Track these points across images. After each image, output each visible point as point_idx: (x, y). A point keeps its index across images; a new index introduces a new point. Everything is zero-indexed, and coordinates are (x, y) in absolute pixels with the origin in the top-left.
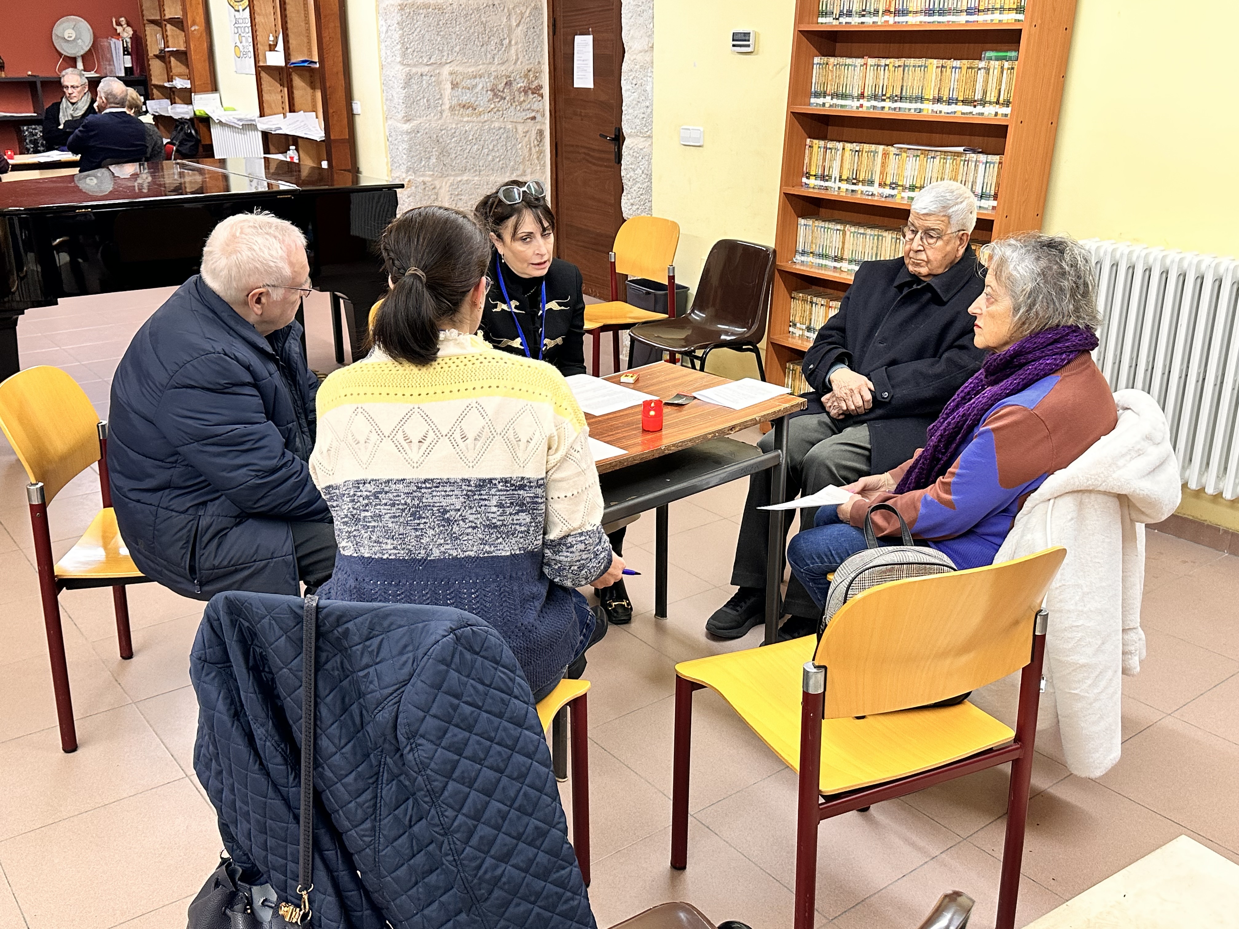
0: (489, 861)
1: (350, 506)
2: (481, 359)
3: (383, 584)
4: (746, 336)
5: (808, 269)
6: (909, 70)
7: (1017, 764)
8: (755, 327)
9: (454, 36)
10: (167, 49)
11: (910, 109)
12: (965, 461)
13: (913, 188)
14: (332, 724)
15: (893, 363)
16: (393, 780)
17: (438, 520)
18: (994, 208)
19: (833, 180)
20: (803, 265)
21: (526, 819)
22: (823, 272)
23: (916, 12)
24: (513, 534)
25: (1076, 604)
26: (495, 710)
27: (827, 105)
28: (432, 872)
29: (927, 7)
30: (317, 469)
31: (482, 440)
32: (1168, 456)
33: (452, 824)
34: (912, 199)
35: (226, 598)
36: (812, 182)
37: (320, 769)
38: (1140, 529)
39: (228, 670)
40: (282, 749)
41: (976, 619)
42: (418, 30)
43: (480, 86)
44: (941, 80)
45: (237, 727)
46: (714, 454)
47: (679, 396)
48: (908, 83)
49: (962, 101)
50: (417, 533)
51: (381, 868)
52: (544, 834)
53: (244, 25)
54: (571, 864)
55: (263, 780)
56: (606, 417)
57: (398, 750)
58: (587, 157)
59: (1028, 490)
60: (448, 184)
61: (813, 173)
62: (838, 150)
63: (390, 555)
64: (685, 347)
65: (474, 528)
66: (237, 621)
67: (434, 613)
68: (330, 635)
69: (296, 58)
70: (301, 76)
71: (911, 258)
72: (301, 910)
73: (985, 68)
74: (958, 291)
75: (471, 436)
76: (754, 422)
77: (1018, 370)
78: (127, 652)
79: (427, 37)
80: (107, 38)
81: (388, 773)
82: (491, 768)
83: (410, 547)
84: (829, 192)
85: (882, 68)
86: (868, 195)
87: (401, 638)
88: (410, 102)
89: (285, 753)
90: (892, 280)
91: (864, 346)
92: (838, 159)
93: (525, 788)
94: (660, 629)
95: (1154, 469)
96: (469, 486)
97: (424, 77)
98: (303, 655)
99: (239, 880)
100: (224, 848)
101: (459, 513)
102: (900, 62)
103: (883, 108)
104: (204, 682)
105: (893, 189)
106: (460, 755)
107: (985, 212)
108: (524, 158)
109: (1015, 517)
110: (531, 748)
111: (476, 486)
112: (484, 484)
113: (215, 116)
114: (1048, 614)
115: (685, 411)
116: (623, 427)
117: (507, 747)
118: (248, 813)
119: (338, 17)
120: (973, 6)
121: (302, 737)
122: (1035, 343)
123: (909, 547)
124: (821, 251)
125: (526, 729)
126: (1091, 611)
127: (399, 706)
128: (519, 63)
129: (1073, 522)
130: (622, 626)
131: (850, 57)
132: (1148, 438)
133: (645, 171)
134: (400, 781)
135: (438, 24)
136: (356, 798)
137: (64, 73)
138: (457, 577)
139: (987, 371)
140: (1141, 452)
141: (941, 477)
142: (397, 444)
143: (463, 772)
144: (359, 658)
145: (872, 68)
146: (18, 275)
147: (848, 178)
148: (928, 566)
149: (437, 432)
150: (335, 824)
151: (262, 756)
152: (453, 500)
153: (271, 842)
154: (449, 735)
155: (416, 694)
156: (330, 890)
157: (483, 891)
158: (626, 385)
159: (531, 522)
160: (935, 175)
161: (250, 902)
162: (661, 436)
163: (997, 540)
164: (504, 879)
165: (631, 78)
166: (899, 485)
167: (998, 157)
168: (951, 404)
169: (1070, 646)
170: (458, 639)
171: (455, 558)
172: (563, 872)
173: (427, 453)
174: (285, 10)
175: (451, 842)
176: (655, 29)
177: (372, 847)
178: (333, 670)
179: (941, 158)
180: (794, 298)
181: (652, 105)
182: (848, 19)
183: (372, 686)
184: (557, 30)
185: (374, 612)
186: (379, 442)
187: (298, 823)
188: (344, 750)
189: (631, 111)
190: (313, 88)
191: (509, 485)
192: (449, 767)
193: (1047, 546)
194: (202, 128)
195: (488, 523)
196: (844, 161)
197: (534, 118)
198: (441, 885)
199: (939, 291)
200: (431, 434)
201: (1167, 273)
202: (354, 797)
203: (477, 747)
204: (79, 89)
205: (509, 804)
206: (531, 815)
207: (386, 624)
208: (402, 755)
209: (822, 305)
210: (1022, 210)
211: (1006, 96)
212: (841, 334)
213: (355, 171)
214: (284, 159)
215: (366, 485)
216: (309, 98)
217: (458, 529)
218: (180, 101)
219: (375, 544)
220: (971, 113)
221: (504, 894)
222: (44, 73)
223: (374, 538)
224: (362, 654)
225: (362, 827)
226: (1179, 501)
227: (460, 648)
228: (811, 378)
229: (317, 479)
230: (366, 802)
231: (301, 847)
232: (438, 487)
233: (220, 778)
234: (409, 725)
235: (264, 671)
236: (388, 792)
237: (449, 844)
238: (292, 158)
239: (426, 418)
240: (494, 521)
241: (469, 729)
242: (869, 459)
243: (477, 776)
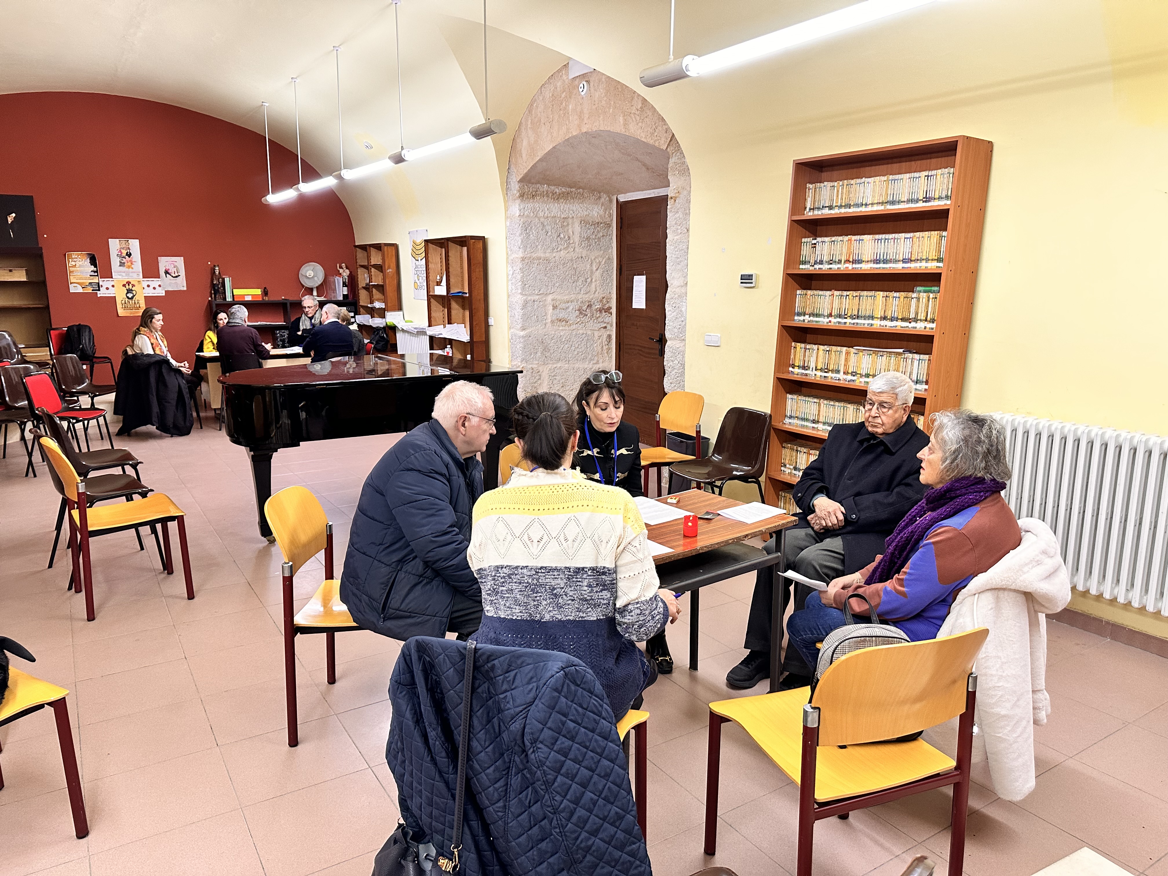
0: (584, 835)
1: (492, 583)
2: (578, 486)
3: (512, 636)
4: (751, 472)
5: (794, 428)
6: (863, 299)
7: (958, 788)
8: (757, 467)
9: (555, 277)
10: (371, 284)
11: (864, 324)
12: (914, 564)
13: (867, 376)
14: (481, 731)
15: (858, 494)
16: (519, 773)
17: (549, 595)
18: (926, 390)
19: (811, 369)
20: (791, 425)
21: (609, 806)
22: (805, 430)
23: (868, 261)
24: (599, 606)
25: (997, 670)
26: (590, 727)
27: (806, 321)
28: (543, 840)
29: (875, 258)
30: (473, 557)
31: (578, 541)
32: (1060, 566)
33: (560, 806)
34: (868, 382)
35: (417, 640)
36: (796, 370)
37: (471, 762)
38: (1042, 617)
39: (413, 690)
40: (446, 747)
41: (925, 679)
42: (533, 273)
43: (571, 308)
44: (885, 305)
45: (418, 730)
46: (733, 554)
47: (708, 513)
48: (863, 307)
49: (901, 319)
50: (535, 603)
51: (509, 835)
52: (621, 818)
53: (421, 269)
54: (640, 841)
55: (433, 768)
56: (658, 526)
57: (524, 751)
58: (641, 352)
59: (959, 587)
60: (548, 370)
61: (797, 364)
62: (814, 350)
63: (518, 617)
64: (709, 479)
65: (573, 600)
66: (422, 656)
67: (551, 656)
68: (482, 668)
69: (454, 290)
70: (457, 302)
71: (870, 422)
72: (452, 863)
73: (916, 298)
74: (904, 445)
75: (570, 539)
76: (761, 533)
77: (949, 502)
78: (332, 679)
79: (538, 277)
80: (333, 276)
81: (516, 768)
82: (586, 768)
83: (531, 612)
84: (808, 378)
85: (845, 297)
86: (836, 380)
87: (529, 672)
88: (526, 318)
89: (448, 750)
90: (856, 436)
91: (837, 482)
92: (814, 355)
93: (609, 783)
94: (694, 679)
95: (1050, 575)
96: (569, 572)
97: (535, 302)
98: (465, 681)
99: (410, 839)
100: (400, 816)
101: (563, 590)
102: (857, 293)
103: (845, 323)
104: (398, 698)
105: (854, 376)
106: (566, 757)
107: (920, 393)
108: (598, 352)
109: (951, 606)
110: (614, 756)
111: (574, 572)
112: (579, 570)
113: (399, 326)
114: (977, 676)
115: (712, 524)
116: (670, 533)
117: (597, 753)
118: (421, 791)
119: (482, 265)
120: (907, 257)
121: (460, 739)
122: (962, 483)
123: (876, 625)
124: (803, 416)
125: (610, 742)
126: (1008, 676)
127: (526, 719)
128: (597, 293)
129: (992, 611)
130: (665, 675)
131: (822, 290)
132: (1044, 552)
133: (681, 362)
134: (524, 774)
135: (546, 269)
136: (493, 785)
137: (303, 299)
138: (561, 634)
139: (927, 500)
140: (1040, 562)
141: (897, 575)
142: (524, 542)
143: (567, 770)
144: (501, 685)
145: (837, 297)
146: (276, 426)
147: (821, 368)
148: (890, 639)
149: (549, 535)
150: (478, 801)
151: (433, 751)
152: (559, 581)
153: (435, 812)
154: (558, 743)
155: (538, 711)
156: (473, 849)
157: (579, 856)
158: (671, 504)
159: (611, 597)
160: (883, 367)
161: (417, 856)
162: (696, 540)
163: (938, 622)
164: (594, 848)
165: (672, 303)
166: (867, 580)
167: (928, 356)
168: (902, 523)
169: (994, 701)
170: (566, 674)
171: (560, 621)
172: (634, 846)
173: (543, 549)
174: (448, 260)
175: (559, 819)
176: (688, 272)
177: (503, 820)
178: (482, 693)
179: (887, 356)
180: (784, 447)
181: (686, 320)
182: (821, 266)
183: (508, 706)
184: (623, 273)
185: (512, 654)
186: (512, 540)
187: (454, 799)
188: (487, 750)
189: (671, 324)
190: (464, 308)
191: (595, 572)
192: (558, 765)
193: (974, 627)
194: (391, 333)
195: (582, 597)
196: (819, 357)
197: (605, 327)
198: (549, 850)
199: (889, 445)
200: (545, 536)
201: (1053, 436)
202: (493, 783)
203: (577, 752)
204: (313, 308)
205: (598, 794)
206: (612, 803)
207: (519, 662)
208: (527, 755)
209: (804, 452)
210: (946, 392)
211: (932, 316)
212: (820, 473)
213: (488, 361)
214: (443, 353)
215: (503, 569)
216: (461, 316)
217: (562, 601)
218: (377, 316)
219: (508, 609)
220: (907, 327)
221: (594, 859)
222: (292, 298)
223: (507, 605)
224: (503, 682)
225: (497, 805)
226: (1070, 598)
227: (567, 681)
228: (800, 503)
229: (472, 564)
230: (500, 788)
231: (456, 818)
232: (549, 572)
233: (403, 766)
234: (532, 734)
235: (437, 692)
236: (516, 781)
237: (557, 820)
238: (448, 353)
239: (543, 526)
240: (585, 596)
241: (572, 739)
242: (843, 562)
243: (577, 773)
